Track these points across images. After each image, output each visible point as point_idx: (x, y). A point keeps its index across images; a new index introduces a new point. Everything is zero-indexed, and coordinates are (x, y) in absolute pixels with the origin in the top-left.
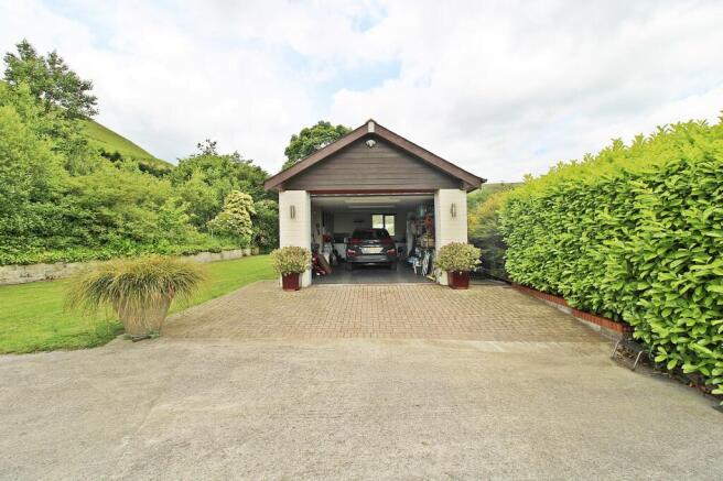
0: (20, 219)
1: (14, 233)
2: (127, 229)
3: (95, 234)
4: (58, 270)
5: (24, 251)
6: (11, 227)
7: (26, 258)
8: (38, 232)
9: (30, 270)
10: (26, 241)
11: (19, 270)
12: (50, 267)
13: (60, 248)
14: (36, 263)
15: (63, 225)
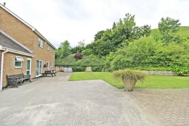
0: (146, 60)
1: (146, 63)
2: (176, 62)
3: (166, 63)
4: (156, 72)
5: (148, 67)
6: (145, 62)
7: (149, 69)
8: (151, 63)
9: (150, 72)
10: (149, 65)
11: (148, 72)
12: (154, 71)
13: (157, 67)
14: (151, 70)
15: (158, 61)
